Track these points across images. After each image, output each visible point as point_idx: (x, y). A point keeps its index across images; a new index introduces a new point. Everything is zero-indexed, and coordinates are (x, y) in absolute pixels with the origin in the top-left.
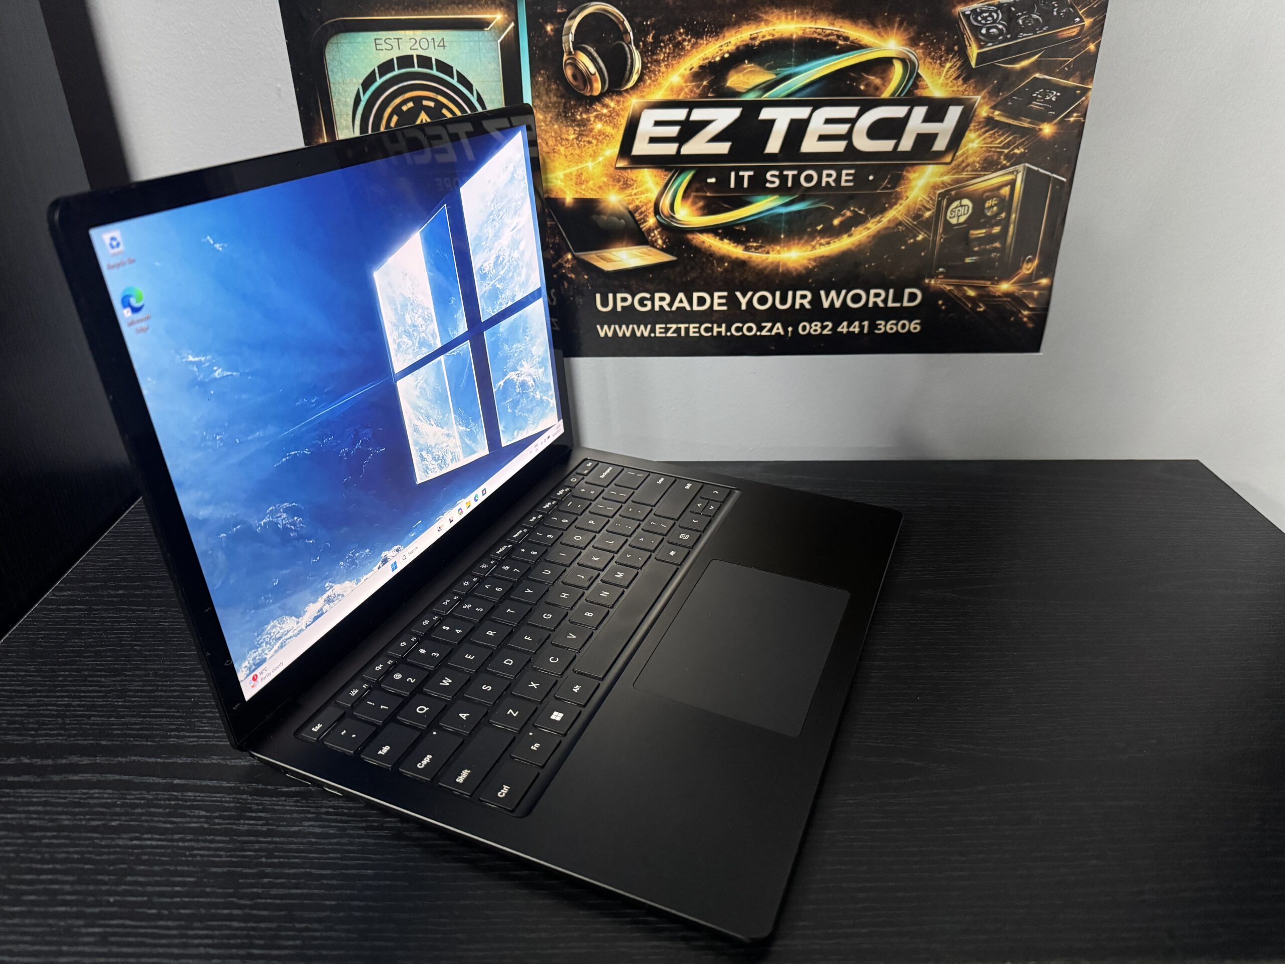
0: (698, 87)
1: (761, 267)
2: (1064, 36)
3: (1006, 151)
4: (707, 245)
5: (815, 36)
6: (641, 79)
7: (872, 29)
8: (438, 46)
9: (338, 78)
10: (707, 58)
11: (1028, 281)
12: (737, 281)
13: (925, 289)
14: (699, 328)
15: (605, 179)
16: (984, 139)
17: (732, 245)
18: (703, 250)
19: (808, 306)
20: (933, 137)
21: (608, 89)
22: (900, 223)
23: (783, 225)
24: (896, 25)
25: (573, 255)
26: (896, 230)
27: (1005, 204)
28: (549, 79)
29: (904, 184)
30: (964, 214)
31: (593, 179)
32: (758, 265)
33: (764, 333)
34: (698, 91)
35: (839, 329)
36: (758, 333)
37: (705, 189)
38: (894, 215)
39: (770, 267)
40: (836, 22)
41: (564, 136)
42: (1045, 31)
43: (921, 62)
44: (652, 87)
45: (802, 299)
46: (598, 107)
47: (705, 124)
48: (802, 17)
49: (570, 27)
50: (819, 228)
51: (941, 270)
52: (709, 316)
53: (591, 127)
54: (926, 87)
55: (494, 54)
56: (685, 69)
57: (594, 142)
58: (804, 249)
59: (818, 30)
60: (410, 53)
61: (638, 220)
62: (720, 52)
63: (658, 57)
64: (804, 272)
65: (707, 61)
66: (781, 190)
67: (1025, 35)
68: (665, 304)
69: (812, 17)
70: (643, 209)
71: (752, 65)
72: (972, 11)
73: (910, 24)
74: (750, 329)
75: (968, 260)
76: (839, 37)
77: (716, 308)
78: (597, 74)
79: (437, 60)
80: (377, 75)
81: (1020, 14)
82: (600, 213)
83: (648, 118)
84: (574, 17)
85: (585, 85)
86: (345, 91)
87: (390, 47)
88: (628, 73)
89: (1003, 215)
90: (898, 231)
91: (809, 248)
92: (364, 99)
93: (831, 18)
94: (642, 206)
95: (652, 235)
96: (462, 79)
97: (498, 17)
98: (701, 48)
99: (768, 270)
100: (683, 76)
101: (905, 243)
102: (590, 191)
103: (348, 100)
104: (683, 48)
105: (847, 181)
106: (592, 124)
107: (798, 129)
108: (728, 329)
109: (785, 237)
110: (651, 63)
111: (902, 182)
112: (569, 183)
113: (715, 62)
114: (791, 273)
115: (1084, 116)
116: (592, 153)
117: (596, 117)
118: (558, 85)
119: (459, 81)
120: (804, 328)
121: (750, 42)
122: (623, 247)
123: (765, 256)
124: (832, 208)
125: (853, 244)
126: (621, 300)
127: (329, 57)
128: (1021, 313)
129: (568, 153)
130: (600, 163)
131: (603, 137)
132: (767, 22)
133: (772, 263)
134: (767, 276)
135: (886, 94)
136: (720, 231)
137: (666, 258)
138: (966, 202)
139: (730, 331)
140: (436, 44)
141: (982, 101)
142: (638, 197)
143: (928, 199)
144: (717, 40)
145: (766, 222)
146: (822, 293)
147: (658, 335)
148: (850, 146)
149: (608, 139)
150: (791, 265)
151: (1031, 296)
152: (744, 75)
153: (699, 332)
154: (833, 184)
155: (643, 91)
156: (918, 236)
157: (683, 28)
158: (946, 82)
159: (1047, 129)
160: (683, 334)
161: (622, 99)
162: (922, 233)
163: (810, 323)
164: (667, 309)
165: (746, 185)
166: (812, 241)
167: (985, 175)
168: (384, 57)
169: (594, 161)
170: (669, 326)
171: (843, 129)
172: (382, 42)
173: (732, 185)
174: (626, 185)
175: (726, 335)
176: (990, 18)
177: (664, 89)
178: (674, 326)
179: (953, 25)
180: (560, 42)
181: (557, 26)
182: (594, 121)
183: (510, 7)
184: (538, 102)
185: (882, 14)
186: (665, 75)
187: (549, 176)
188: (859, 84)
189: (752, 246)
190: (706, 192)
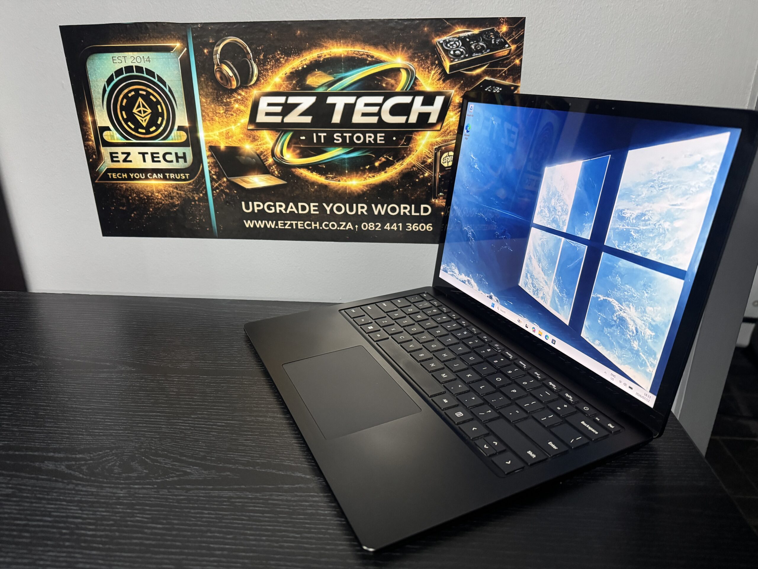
0: (291, 85)
1: (336, 189)
2: (500, 56)
4: (303, 175)
5: (354, 55)
6: (258, 80)
7: (387, 51)
9: (93, 78)
10: (294, 68)
12: (323, 197)
13: (432, 206)
14: (304, 224)
15: (242, 136)
17: (318, 175)
18: (302, 178)
19: (366, 213)
21: (240, 85)
22: (414, 166)
23: (346, 165)
24: (400, 49)
25: (227, 179)
26: (412, 170)
28: (207, 79)
29: (414, 143)
30: (450, 161)
31: (235, 136)
32: (334, 188)
33: (342, 228)
34: (290, 87)
35: (385, 228)
36: (338, 228)
37: (299, 142)
38: (410, 161)
39: (342, 189)
40: (365, 47)
41: (218, 111)
42: (488, 52)
43: (417, 70)
44: (265, 84)
46: (235, 95)
47: (296, 105)
48: (346, 44)
49: (217, 51)
50: (367, 167)
51: (441, 194)
52: (308, 217)
53: (232, 106)
54: (421, 85)
55: (177, 65)
56: (283, 74)
57: (235, 114)
58: (360, 179)
59: (356, 52)
60: (131, 64)
61: (263, 160)
62: (301, 65)
63: (267, 67)
64: (361, 193)
65: (294, 70)
66: (343, 144)
67: (476, 55)
68: (282, 209)
69: (352, 45)
70: (265, 153)
71: (320, 72)
72: (444, 41)
73: (409, 48)
74: (333, 226)
76: (368, 56)
77: (312, 212)
78: (234, 76)
79: (146, 68)
80: (114, 77)
81: (472, 42)
82: (240, 155)
83: (264, 102)
84: (219, 45)
85: (227, 83)
86: (98, 86)
87: (120, 61)
88: (250, 76)
90: (413, 170)
91: (363, 179)
92: (108, 90)
93: (362, 45)
94: (265, 151)
95: (272, 168)
96: (160, 79)
97: (178, 45)
98: (291, 62)
99: (339, 191)
100: (281, 78)
101: (418, 178)
102: (234, 142)
103: (100, 90)
104: (280, 62)
105: (380, 140)
106: (232, 105)
107: (349, 109)
108: (321, 225)
109: (349, 172)
110: (263, 70)
111: (413, 141)
112: (222, 137)
113: (299, 70)
114: (354, 193)
116: (234, 121)
117: (235, 100)
118: (212, 83)
119: (158, 80)
120: (365, 226)
121: (317, 59)
122: (255, 175)
123: (338, 183)
124: (374, 156)
125: (388, 178)
126: (256, 206)
127: (88, 67)
129: (220, 121)
130: (238, 126)
131: (239, 112)
132: (326, 48)
133: (342, 187)
134: (340, 195)
135: (398, 89)
136: (310, 167)
137: (281, 182)
138: (451, 153)
139: (322, 227)
140: (145, 60)
141: (455, 93)
142: (262, 146)
143: (429, 152)
144: (299, 58)
145: (337, 163)
146: (373, 205)
147: (280, 227)
148: (380, 120)
149: (242, 113)
150: (353, 189)
152: (316, 78)
153: (304, 226)
154: (373, 142)
155: (260, 86)
156: (425, 174)
157: (280, 51)
158: (433, 82)
160: (294, 227)
161: (248, 91)
162: (428, 172)
163: (368, 223)
164: (284, 212)
165: (323, 141)
166: (364, 175)
168: (118, 67)
169: (235, 125)
170: (286, 222)
171: (375, 109)
172: (116, 58)
173: (315, 141)
174: (254, 139)
175: (320, 229)
176: (454, 45)
177: (271, 85)
178: (289, 222)
179: (433, 49)
180: (212, 59)
181: (210, 50)
182: (234, 103)
183: (184, 39)
184: (202, 92)
185: (391, 43)
186: (271, 77)
187: (210, 133)
188: (382, 83)
189: (330, 177)
190: (300, 145)
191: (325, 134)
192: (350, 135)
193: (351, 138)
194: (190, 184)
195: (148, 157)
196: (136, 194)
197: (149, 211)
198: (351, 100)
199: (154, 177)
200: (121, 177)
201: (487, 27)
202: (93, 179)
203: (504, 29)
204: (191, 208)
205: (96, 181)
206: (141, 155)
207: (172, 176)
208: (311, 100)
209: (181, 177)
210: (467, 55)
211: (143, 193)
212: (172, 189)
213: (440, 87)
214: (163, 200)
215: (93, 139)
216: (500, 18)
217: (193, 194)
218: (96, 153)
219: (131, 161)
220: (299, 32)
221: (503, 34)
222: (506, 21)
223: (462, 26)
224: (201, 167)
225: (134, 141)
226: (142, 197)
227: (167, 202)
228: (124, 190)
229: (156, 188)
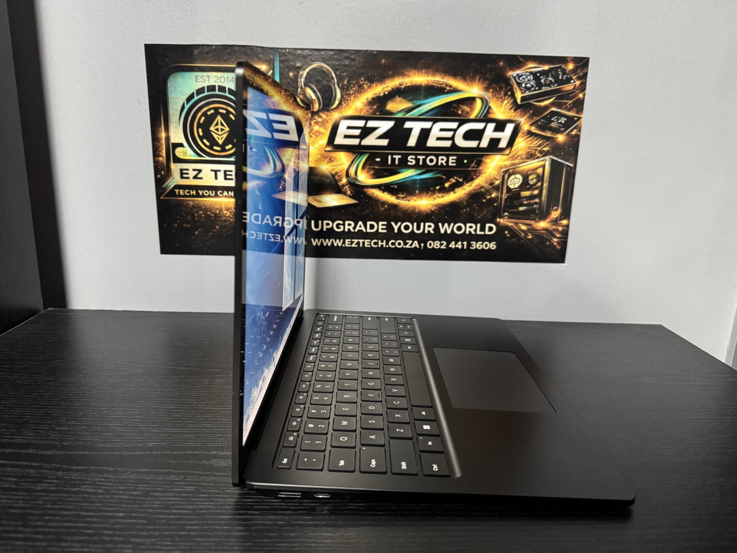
0: (371, 109)
1: (405, 208)
2: (566, 90)
3: (539, 149)
4: (375, 195)
5: (434, 84)
6: (340, 104)
7: (464, 82)
9: (173, 95)
10: (376, 94)
11: (555, 222)
12: (392, 216)
13: (497, 225)
14: (370, 242)
15: (319, 157)
16: (527, 142)
17: (390, 195)
18: (373, 198)
19: (432, 232)
20: (498, 140)
21: (322, 108)
22: (482, 187)
23: (418, 185)
24: (477, 81)
27: (540, 178)
29: (484, 165)
30: (517, 183)
31: (312, 156)
32: (404, 207)
33: (408, 246)
34: (371, 111)
35: (450, 246)
36: (404, 247)
37: (374, 164)
38: (479, 182)
39: (411, 209)
40: (445, 78)
42: (555, 87)
43: (491, 100)
44: (346, 108)
45: (429, 227)
46: (316, 117)
47: (374, 129)
48: (427, 74)
49: (302, 75)
50: (438, 188)
51: (506, 214)
52: (376, 235)
53: (312, 127)
54: (494, 113)
56: (364, 100)
57: (314, 136)
58: (429, 199)
59: (435, 82)
60: (214, 84)
61: (337, 180)
62: (383, 91)
63: (350, 92)
64: (430, 212)
65: (376, 96)
66: (416, 166)
67: (545, 88)
68: (351, 228)
69: (432, 74)
70: (340, 174)
71: (400, 98)
72: (517, 75)
73: (485, 80)
74: (399, 244)
75: (521, 209)
76: (447, 85)
77: (380, 231)
78: (317, 100)
79: (229, 89)
80: (195, 95)
81: (542, 77)
82: (315, 175)
83: (343, 125)
84: (304, 70)
86: (176, 103)
87: (203, 80)
88: (333, 100)
89: (539, 184)
90: (481, 191)
91: (432, 199)
92: (187, 107)
93: (442, 75)
94: (339, 172)
95: (345, 188)
97: (264, 68)
98: (372, 89)
99: (410, 210)
100: (363, 103)
101: (485, 198)
103: (178, 107)
104: (363, 88)
105: (452, 163)
107: (425, 134)
108: (387, 243)
109: (419, 192)
110: (346, 95)
111: (482, 164)
113: (380, 96)
114: (422, 212)
115: (580, 131)
116: (312, 142)
117: (315, 123)
120: (430, 244)
121: (399, 86)
122: (327, 194)
123: (407, 202)
124: (445, 177)
125: (457, 198)
126: (325, 225)
127: (169, 84)
128: (552, 239)
130: (317, 147)
131: (318, 134)
132: (408, 76)
133: (412, 206)
134: (409, 214)
135: (473, 116)
136: (383, 188)
137: (352, 201)
138: (518, 176)
139: (388, 244)
140: (229, 80)
141: (525, 122)
142: (337, 167)
143: (497, 174)
144: (381, 85)
145: (408, 184)
146: (440, 225)
147: (347, 245)
148: (454, 144)
149: (321, 135)
150: (422, 208)
151: (557, 230)
152: (396, 104)
153: (370, 245)
154: (445, 164)
155: (341, 110)
156: (492, 195)
157: (364, 77)
158: (505, 111)
159: (561, 138)
160: (361, 245)
161: (329, 114)
162: (495, 193)
163: (434, 241)
164: (352, 230)
165: (397, 163)
166: (434, 195)
167: (528, 161)
168: (200, 86)
169: (313, 146)
170: (353, 240)
171: (449, 134)
172: (200, 77)
173: (389, 163)
174: (331, 160)
175: (386, 247)
176: (526, 79)
177: (352, 109)
178: (356, 241)
179: (507, 82)
180: (297, 82)
181: (296, 73)
182: (314, 125)
183: (270, 63)
185: (469, 74)
186: (353, 102)
188: (458, 110)
189: (401, 197)
190: (375, 166)
191: (400, 157)
192: (424, 157)
193: (424, 160)
196: (203, 211)
197: (215, 228)
198: (427, 125)
200: (188, 194)
201: (556, 64)
202: (158, 195)
203: (571, 66)
205: (162, 198)
206: (213, 173)
208: (390, 124)
210: (537, 88)
211: (210, 211)
213: (511, 116)
214: (231, 218)
215: (164, 154)
216: (568, 57)
218: (166, 169)
219: (201, 178)
220: (383, 61)
221: (570, 71)
222: (573, 60)
223: (534, 63)
225: (208, 158)
226: (209, 214)
228: (191, 207)
229: (225, 205)
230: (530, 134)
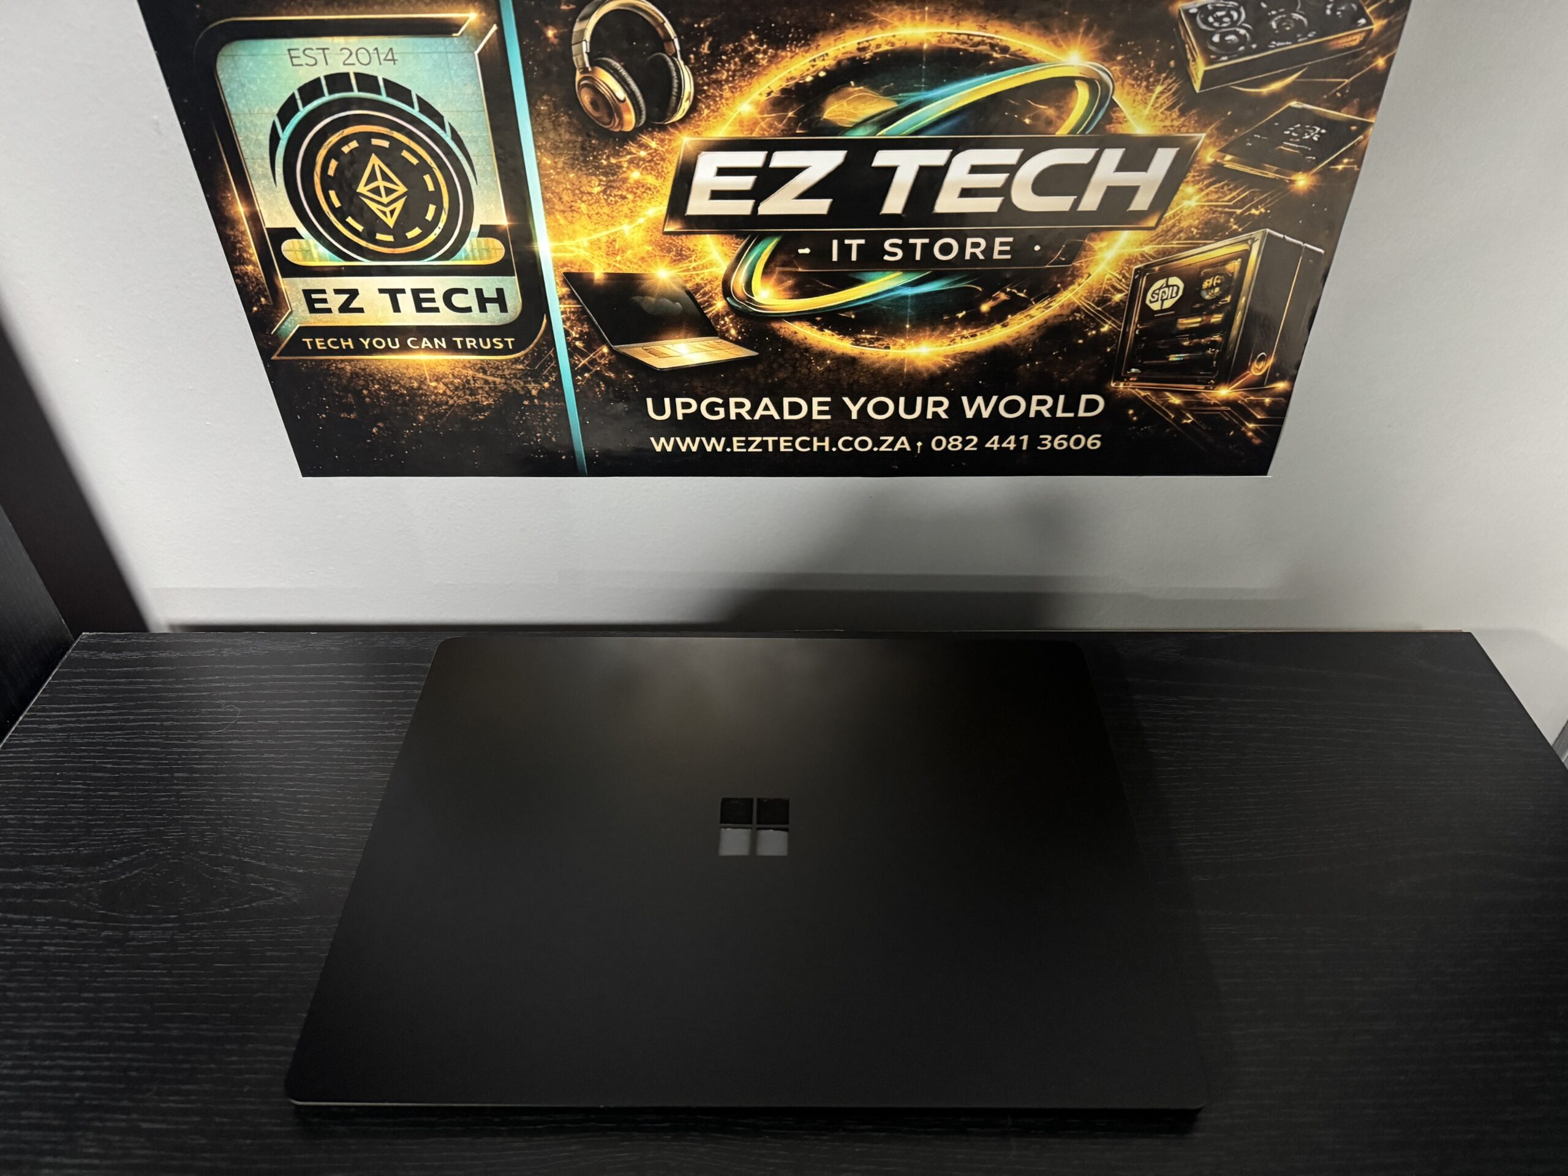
0: (781, 121)
1: (877, 365)
2: (1339, 47)
3: (1239, 211)
4: (800, 336)
5: (957, 45)
6: (693, 108)
7: (1045, 36)
8: (385, 60)
9: (241, 107)
10: (792, 78)
11: (1258, 386)
12: (845, 383)
13: (1109, 396)
14: (793, 442)
15: (650, 248)
16: (1208, 194)
17: (837, 337)
18: (795, 343)
19: (944, 416)
20: (1132, 191)
21: (646, 122)
22: (1078, 310)
23: (909, 311)
24: (1081, 30)
25: (610, 348)
26: (1071, 319)
27: (1232, 285)
28: (556, 107)
29: (1086, 257)
30: (1172, 298)
31: (632, 248)
32: (873, 363)
33: (883, 448)
34: (780, 126)
35: (988, 445)
36: (875, 449)
37: (795, 262)
38: (1069, 299)
39: (891, 366)
40: (989, 27)
41: (584, 189)
42: (1309, 39)
43: (1118, 84)
44: (712, 119)
45: (937, 406)
46: (632, 148)
47: (791, 173)
48: (937, 16)
49: (582, 32)
50: (960, 315)
51: (1133, 370)
52: (807, 426)
53: (624, 175)
54: (1125, 120)
55: (471, 72)
56: (761, 94)
57: (630, 197)
58: (939, 343)
59: (961, 37)
60: (343, 69)
61: (700, 304)
62: (812, 69)
63: (719, 76)
64: (939, 372)
65: (792, 82)
66: (906, 264)
67: (1279, 44)
69: (952, 17)
70: (707, 289)
71: (862, 88)
72: (1199, 8)
73: (1104, 27)
74: (864, 444)
75: (1173, 358)
76: (993, 46)
77: (815, 416)
78: (628, 101)
79: (385, 80)
80: (299, 102)
81: (1274, 12)
82: (644, 293)
83: (708, 164)
84: (588, 17)
85: (611, 116)
86: (255, 125)
87: (312, 62)
88: (674, 98)
89: (1228, 299)
90: (1074, 320)
91: (946, 341)
92: (285, 136)
93: (982, 18)
94: (706, 284)
95: (722, 322)
96: (426, 108)
97: (471, 16)
98: (783, 63)
99: (888, 370)
100: (757, 104)
101: (1084, 336)
102: (628, 264)
103: (261, 137)
104: (756, 64)
105: (1001, 253)
106: (625, 172)
107: (930, 180)
108: (833, 443)
109: (913, 326)
110: (708, 84)
111: (1083, 253)
112: (597, 253)
113: (805, 83)
114: (920, 373)
115: (1360, 163)
116: (628, 212)
117: (631, 162)
118: (570, 117)
119: (421, 111)
120: (939, 444)
121: (857, 54)
122: (679, 338)
124: (980, 289)
125: (1009, 337)
126: (682, 407)
127: (223, 75)
128: (1244, 425)
129: (592, 213)
130: (640, 225)
131: (642, 190)
132: (883, 25)
133: (894, 360)
134: (886, 378)
135: (1063, 131)
136: (818, 319)
137: (743, 353)
138: (1174, 280)
139: (837, 446)
140: (382, 57)
141: (1207, 141)
142: (698, 272)
143: (1120, 277)
144: (807, 52)
145: (885, 305)
146: (965, 399)
147: (736, 450)
148: (1008, 204)
149: (650, 192)
150: (920, 364)
151: (1260, 405)
152: (849, 103)
153: (793, 446)
154: (981, 257)
155: (699, 126)
156: (1103, 327)
157: (755, 33)
158: (1154, 113)
159: (1302, 181)
160: (770, 449)
161: (667, 137)
162: (1109, 323)
163: (948, 437)
164: (747, 417)
165: (854, 257)
166: (951, 331)
167: (1205, 244)
168: (306, 76)
169: (631, 222)
170: (750, 439)
171: (997, 180)
172: (300, 53)
173: (835, 258)
174: (681, 256)
175: (831, 451)
176: (1226, 19)
177: (729, 123)
178: (758, 439)
179: (1169, 29)
180: (569, 54)
181: (563, 30)
182: (628, 168)
183: (489, 2)
184: (542, 141)
185: (1060, 15)
186: (729, 102)
187: (567, 243)
188: (1022, 115)
189: (865, 339)
190: (797, 268)
191: (862, 241)
192: (926, 241)
193: (927, 249)
194: (517, 361)
195: (406, 301)
196: (379, 384)
197: (416, 420)
199: (423, 346)
200: (336, 348)
202: (265, 353)
204: (523, 414)
205: (274, 357)
206: (387, 296)
207: (471, 342)
208: (837, 157)
209: (493, 344)
211: (396, 383)
212: (471, 372)
213: (1172, 126)
214: (452, 398)
215: (255, 258)
217: (525, 383)
218: (268, 293)
219: (360, 310)
224: (545, 321)
225: (366, 262)
226: (395, 391)
227: (461, 402)
228: (349, 375)
229: (430, 370)
230: (1217, 172)
